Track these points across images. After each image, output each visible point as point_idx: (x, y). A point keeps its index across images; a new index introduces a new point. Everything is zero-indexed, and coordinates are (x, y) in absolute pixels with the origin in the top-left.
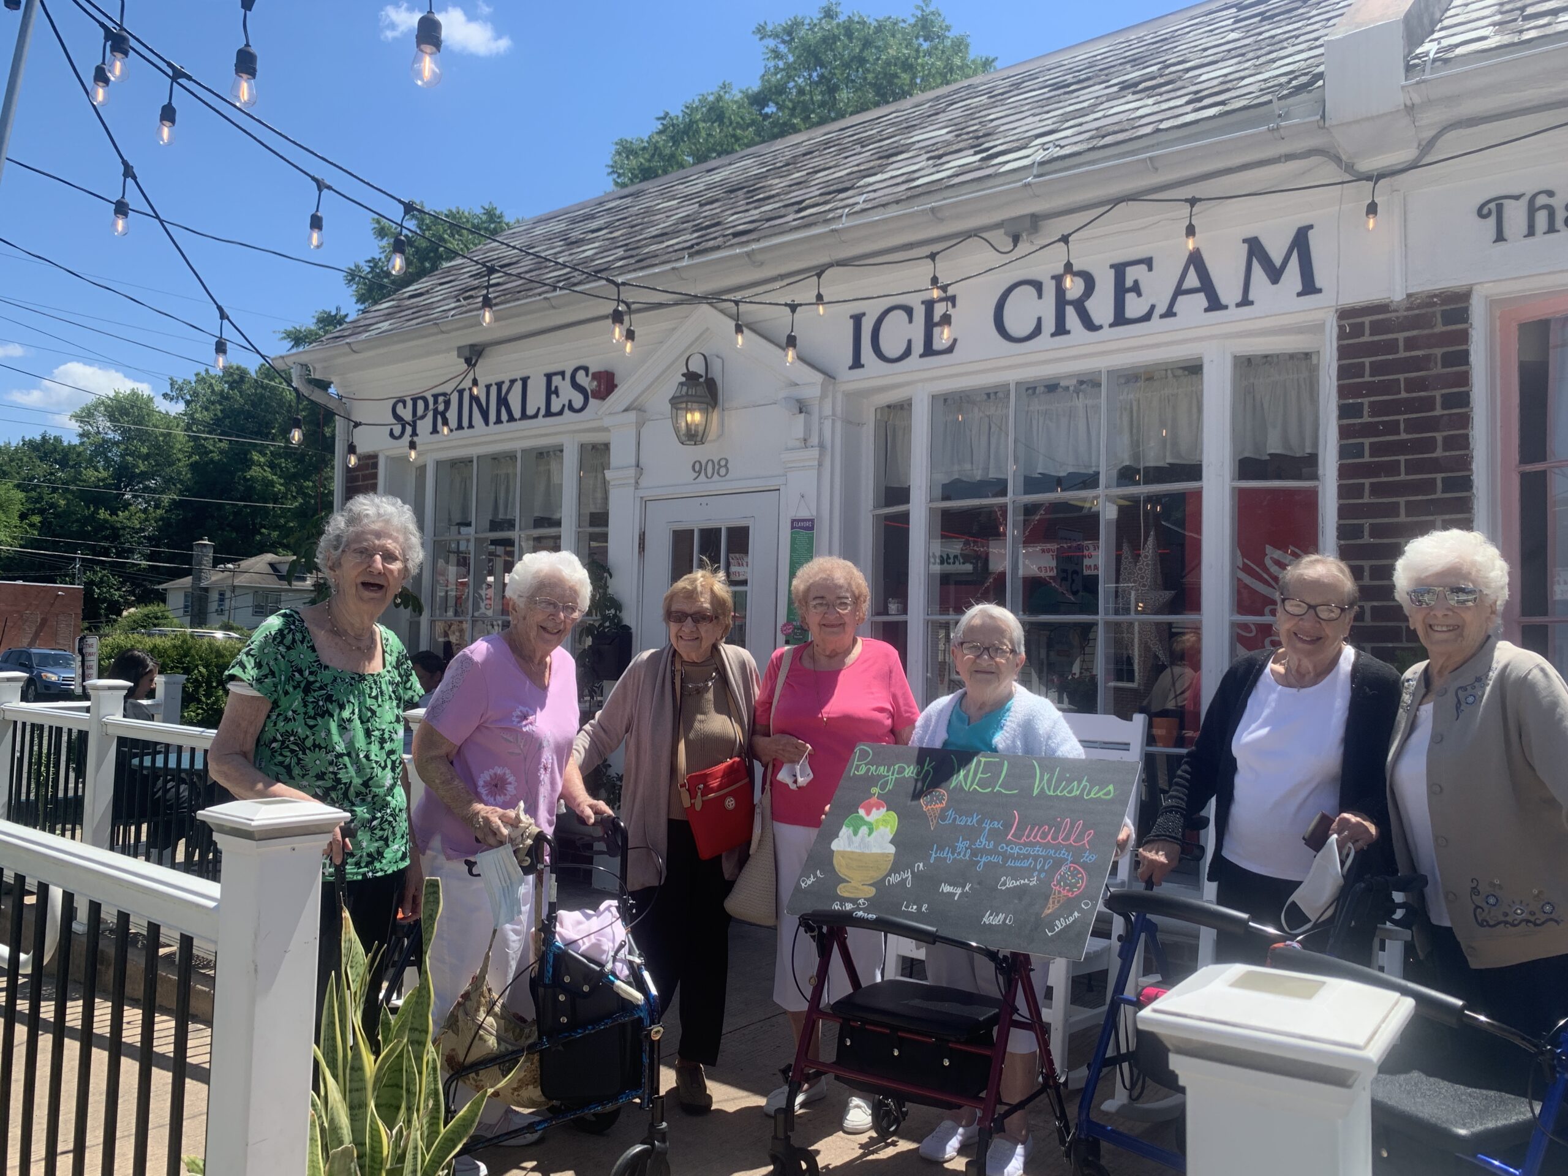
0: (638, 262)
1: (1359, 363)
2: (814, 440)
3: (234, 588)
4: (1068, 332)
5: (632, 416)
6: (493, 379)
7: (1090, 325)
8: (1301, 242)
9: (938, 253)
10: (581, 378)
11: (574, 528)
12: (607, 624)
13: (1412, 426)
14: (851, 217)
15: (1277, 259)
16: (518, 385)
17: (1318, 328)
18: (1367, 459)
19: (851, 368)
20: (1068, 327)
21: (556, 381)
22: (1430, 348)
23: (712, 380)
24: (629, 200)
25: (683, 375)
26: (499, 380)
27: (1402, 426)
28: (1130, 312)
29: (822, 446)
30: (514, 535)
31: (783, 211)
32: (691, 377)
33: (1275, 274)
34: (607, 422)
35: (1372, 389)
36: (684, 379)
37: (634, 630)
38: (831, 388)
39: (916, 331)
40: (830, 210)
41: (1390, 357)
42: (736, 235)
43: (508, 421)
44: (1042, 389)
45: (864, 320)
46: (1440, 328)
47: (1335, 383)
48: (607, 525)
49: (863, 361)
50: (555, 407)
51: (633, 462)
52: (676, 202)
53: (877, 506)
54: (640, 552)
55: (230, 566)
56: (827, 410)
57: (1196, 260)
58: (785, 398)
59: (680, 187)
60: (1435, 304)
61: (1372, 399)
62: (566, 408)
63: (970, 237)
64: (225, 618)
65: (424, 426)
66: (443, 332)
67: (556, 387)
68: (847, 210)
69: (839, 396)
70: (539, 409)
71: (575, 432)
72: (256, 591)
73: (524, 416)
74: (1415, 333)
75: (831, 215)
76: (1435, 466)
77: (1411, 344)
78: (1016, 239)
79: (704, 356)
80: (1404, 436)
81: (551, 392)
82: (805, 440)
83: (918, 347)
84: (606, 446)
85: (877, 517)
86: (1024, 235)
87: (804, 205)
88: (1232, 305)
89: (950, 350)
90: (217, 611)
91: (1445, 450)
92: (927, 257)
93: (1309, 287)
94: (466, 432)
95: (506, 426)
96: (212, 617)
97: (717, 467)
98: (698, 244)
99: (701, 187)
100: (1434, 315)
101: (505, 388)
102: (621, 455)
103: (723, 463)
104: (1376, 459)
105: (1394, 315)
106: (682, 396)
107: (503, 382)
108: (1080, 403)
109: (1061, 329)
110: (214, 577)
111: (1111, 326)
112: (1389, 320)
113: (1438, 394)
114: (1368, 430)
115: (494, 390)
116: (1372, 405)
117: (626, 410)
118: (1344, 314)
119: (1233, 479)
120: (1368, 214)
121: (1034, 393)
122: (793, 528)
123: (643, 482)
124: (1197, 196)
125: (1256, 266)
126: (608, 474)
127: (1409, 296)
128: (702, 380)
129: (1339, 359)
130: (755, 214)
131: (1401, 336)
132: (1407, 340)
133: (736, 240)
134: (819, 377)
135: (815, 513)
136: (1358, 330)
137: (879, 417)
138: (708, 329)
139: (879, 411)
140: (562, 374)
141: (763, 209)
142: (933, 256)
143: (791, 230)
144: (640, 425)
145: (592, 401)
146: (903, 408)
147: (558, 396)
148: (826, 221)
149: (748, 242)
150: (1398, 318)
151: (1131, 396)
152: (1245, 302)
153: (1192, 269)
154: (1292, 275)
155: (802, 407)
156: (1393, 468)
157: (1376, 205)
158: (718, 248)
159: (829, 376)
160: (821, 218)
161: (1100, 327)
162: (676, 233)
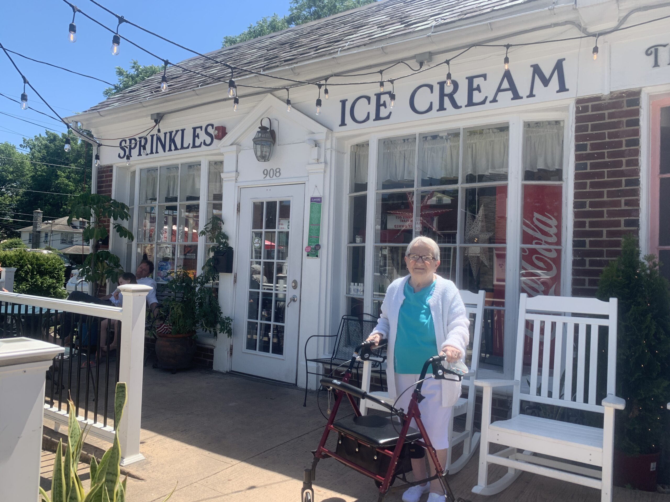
0: (238, 74)
1: (586, 125)
2: (322, 160)
3: (52, 232)
4: (445, 109)
5: (234, 147)
6: (168, 130)
7: (455, 106)
8: (559, 67)
9: (384, 70)
10: (210, 130)
11: (206, 201)
12: (221, 246)
13: (611, 155)
14: (342, 52)
15: (547, 75)
16: (180, 133)
17: (566, 108)
18: (588, 170)
19: (340, 126)
20: (445, 107)
21: (198, 131)
22: (620, 117)
23: (273, 130)
24: (234, 50)
25: (259, 128)
26: (170, 130)
27: (606, 155)
28: (475, 100)
29: (326, 163)
30: (178, 204)
31: (308, 51)
32: (263, 129)
33: (546, 82)
34: (222, 150)
35: (591, 137)
36: (259, 130)
37: (234, 249)
38: (330, 135)
39: (372, 108)
40: (331, 49)
41: (601, 122)
42: (285, 61)
43: (174, 150)
44: (430, 138)
45: (347, 103)
46: (625, 108)
47: (574, 134)
48: (221, 200)
49: (346, 122)
50: (197, 144)
51: (235, 169)
52: (256, 50)
53: (350, 193)
54: (237, 212)
55: (50, 222)
56: (329, 146)
57: (507, 75)
58: (309, 139)
59: (258, 44)
60: (623, 97)
61: (592, 142)
62: (203, 144)
63: (399, 63)
64: (48, 245)
65: (135, 152)
66: (144, 107)
67: (198, 134)
68: (340, 49)
69: (334, 139)
70: (189, 144)
71: (208, 155)
72: (62, 233)
73: (182, 147)
74: (613, 110)
75: (332, 51)
76: (622, 174)
77: (611, 116)
78: (421, 64)
79: (269, 119)
80: (607, 160)
81: (195, 136)
82: (318, 160)
83: (373, 116)
84: (222, 162)
85: (351, 197)
86: (425, 62)
87: (318, 48)
88: (525, 97)
89: (388, 117)
90: (44, 241)
91: (627, 166)
92: (378, 72)
93: (563, 88)
94: (155, 155)
95: (174, 152)
96: (42, 244)
97: (275, 172)
98: (267, 65)
99: (268, 44)
100: (623, 102)
101: (173, 134)
102: (229, 166)
103: (278, 170)
104: (593, 171)
105: (603, 102)
106: (259, 138)
107: (173, 132)
108: (448, 145)
109: (442, 108)
110: (43, 227)
111: (466, 106)
112: (601, 104)
113: (624, 140)
114: (589, 157)
115: (168, 135)
116: (591, 144)
117: (231, 145)
118: (579, 101)
119: (522, 180)
120: (594, 52)
121: (426, 139)
122: (311, 201)
123: (240, 179)
124: (510, 44)
125: (537, 78)
126: (223, 175)
127: (611, 93)
128: (268, 130)
129: (576, 123)
130: (295, 52)
131: (606, 112)
132: (609, 114)
133: (286, 63)
134: (325, 130)
135: (322, 195)
136: (585, 109)
137: (352, 150)
138: (271, 106)
139: (352, 147)
140: (201, 127)
141: (298, 50)
142: (381, 72)
143: (313, 58)
144: (238, 151)
145: (215, 140)
146: (364, 146)
147: (198, 138)
148: (330, 54)
149: (292, 63)
150: (605, 103)
151: (472, 141)
152: (531, 95)
153: (505, 79)
154: (554, 83)
155: (317, 144)
156: (601, 175)
157: (598, 48)
158: (278, 66)
159: (330, 129)
160: (328, 52)
161: (461, 107)
162: (257, 62)
